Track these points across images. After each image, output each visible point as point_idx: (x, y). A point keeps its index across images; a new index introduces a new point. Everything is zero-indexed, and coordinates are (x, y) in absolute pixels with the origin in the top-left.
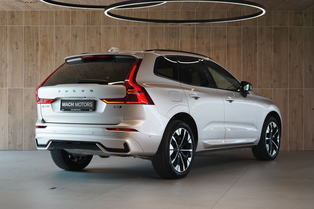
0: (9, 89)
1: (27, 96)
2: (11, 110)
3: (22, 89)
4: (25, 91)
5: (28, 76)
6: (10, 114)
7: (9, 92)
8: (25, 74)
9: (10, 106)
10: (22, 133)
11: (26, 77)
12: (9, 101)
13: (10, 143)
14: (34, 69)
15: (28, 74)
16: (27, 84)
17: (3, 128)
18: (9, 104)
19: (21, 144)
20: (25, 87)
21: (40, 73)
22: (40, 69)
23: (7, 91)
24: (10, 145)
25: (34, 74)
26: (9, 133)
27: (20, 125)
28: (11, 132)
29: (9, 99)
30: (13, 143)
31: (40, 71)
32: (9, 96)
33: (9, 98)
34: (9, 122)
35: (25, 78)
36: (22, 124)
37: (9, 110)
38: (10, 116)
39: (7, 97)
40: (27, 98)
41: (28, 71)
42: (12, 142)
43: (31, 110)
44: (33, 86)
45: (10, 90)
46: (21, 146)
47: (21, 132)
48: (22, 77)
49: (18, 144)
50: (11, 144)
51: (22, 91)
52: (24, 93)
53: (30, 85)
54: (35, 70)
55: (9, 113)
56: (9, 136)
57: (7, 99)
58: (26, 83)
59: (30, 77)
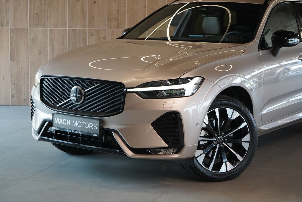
0: (10, 29)
1: (34, 39)
2: (14, 56)
3: (27, 29)
4: (30, 32)
5: (34, 13)
6: (13, 61)
7: (11, 33)
8: (31, 11)
9: (12, 51)
10: (28, 85)
11: (32, 14)
12: (11, 45)
13: (13, 97)
14: (41, 4)
15: (34, 10)
16: (33, 23)
17: (5, 78)
18: (12, 48)
19: (26, 98)
20: (30, 27)
21: (50, 9)
22: (49, 3)
23: (8, 32)
24: (13, 99)
25: (41, 11)
26: (11, 84)
27: (25, 75)
28: (14, 84)
29: (11, 42)
30: (17, 96)
31: (49, 7)
32: (11, 38)
33: (11, 40)
34: (11, 70)
35: (30, 15)
36: (28, 74)
37: (11, 56)
38: (13, 63)
39: (8, 39)
40: (33, 40)
41: (34, 7)
42: (15, 95)
43: (39, 55)
44: (41, 25)
45: (12, 31)
46: (27, 100)
47: (26, 83)
48: (27, 14)
49: (23, 97)
50: (15, 98)
51: (27, 32)
52: (30, 35)
53: (37, 24)
54: (42, 6)
55: (11, 59)
56: (12, 89)
57: (8, 41)
58: (32, 21)
59: (37, 14)
